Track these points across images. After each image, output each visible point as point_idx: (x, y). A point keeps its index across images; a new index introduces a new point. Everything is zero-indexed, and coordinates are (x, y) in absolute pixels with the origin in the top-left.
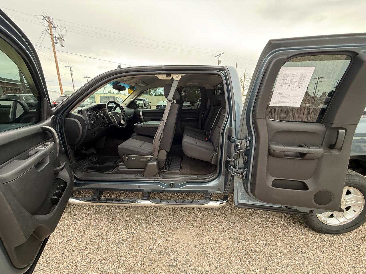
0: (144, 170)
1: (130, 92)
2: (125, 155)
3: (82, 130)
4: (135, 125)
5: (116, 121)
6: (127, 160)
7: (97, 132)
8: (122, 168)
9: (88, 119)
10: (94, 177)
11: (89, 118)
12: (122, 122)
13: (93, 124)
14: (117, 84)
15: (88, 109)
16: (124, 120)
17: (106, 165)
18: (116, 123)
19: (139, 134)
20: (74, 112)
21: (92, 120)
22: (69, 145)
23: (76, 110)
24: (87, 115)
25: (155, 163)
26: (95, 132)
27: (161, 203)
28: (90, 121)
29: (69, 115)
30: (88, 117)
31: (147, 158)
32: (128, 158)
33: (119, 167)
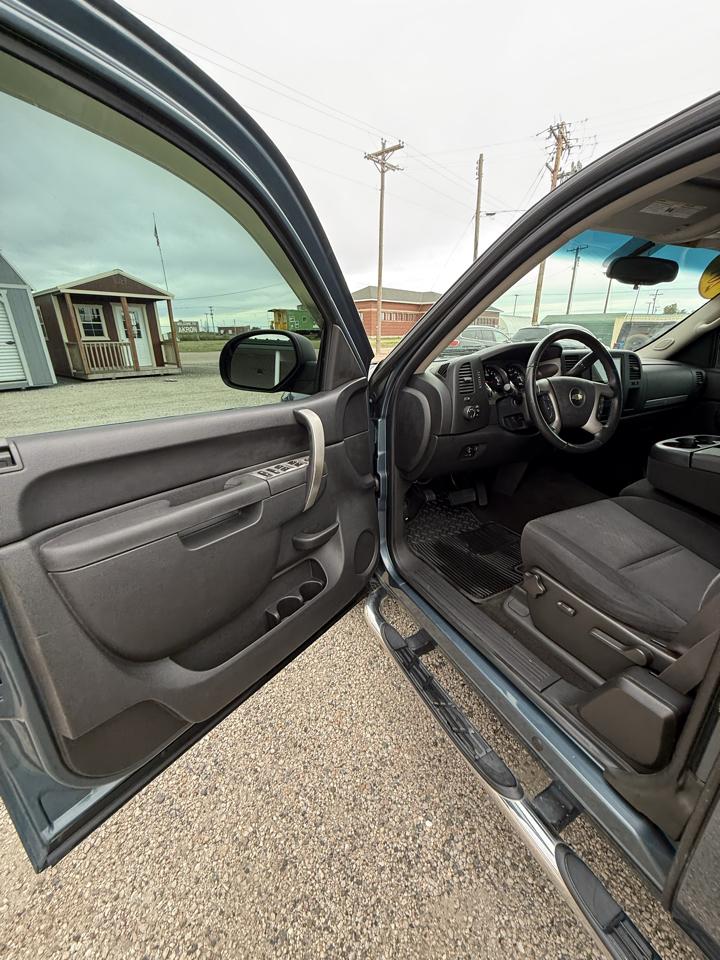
0: (600, 682)
1: (708, 289)
2: (538, 571)
3: (431, 433)
4: (659, 445)
5: (557, 418)
6: (538, 595)
7: (483, 448)
8: (515, 608)
9: (457, 397)
10: (428, 588)
11: (460, 394)
12: (591, 425)
13: (467, 420)
14: (640, 253)
15: (468, 363)
16: (602, 418)
17: (487, 559)
18: (556, 424)
19: (662, 495)
20: (430, 370)
21: (468, 403)
22: (398, 467)
23: (435, 366)
24: (458, 384)
25: (664, 711)
26: (472, 446)
27: (608, 938)
28: (461, 405)
29: (411, 379)
30: (458, 390)
31: (631, 645)
32: (542, 588)
33: (511, 598)
